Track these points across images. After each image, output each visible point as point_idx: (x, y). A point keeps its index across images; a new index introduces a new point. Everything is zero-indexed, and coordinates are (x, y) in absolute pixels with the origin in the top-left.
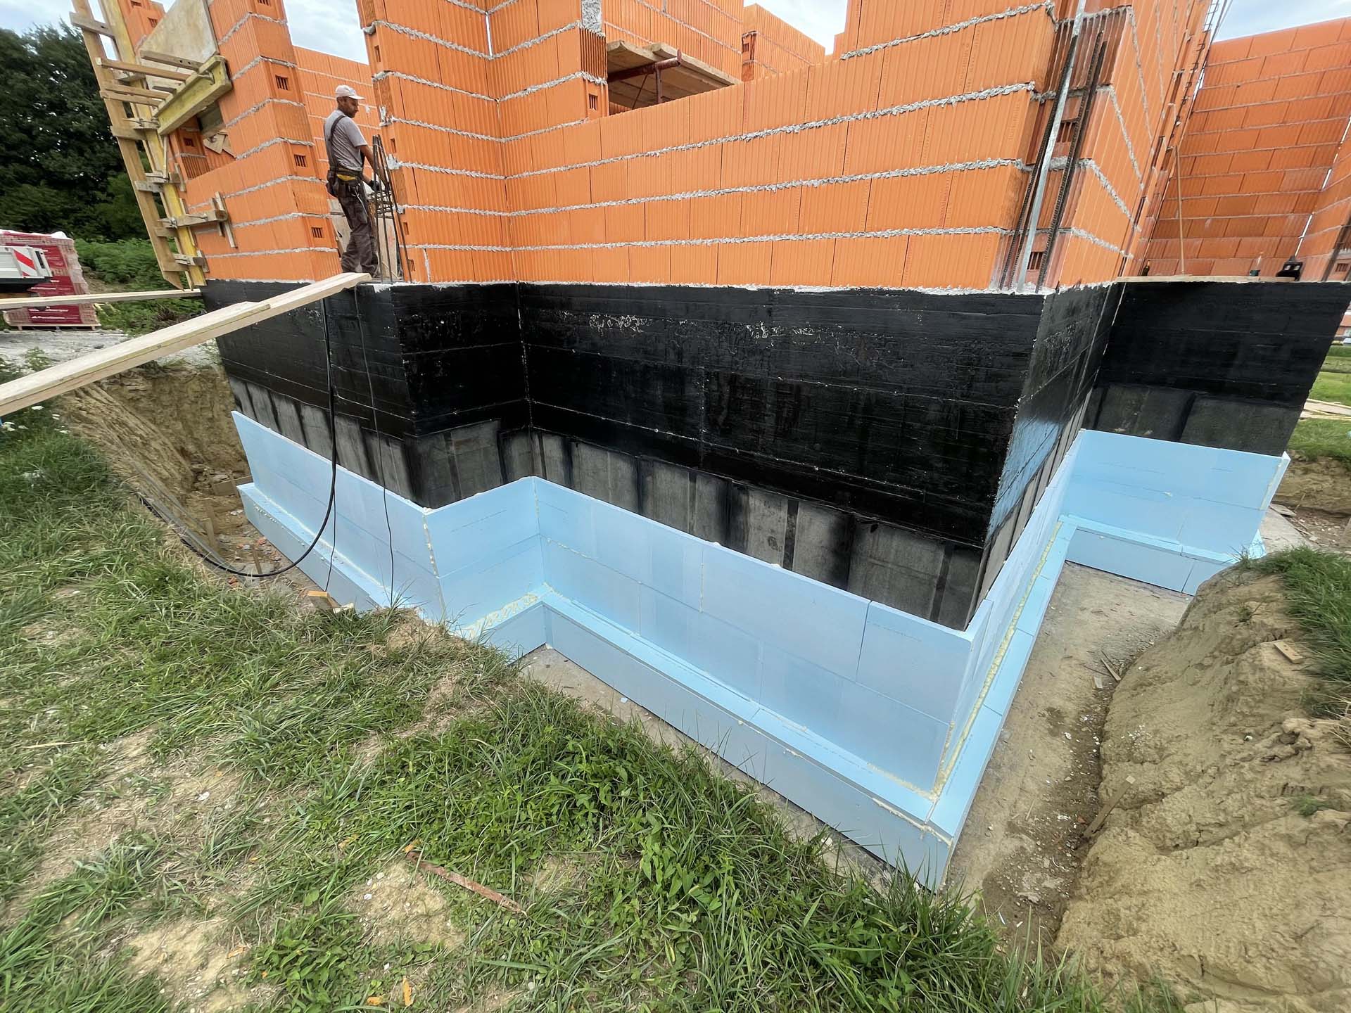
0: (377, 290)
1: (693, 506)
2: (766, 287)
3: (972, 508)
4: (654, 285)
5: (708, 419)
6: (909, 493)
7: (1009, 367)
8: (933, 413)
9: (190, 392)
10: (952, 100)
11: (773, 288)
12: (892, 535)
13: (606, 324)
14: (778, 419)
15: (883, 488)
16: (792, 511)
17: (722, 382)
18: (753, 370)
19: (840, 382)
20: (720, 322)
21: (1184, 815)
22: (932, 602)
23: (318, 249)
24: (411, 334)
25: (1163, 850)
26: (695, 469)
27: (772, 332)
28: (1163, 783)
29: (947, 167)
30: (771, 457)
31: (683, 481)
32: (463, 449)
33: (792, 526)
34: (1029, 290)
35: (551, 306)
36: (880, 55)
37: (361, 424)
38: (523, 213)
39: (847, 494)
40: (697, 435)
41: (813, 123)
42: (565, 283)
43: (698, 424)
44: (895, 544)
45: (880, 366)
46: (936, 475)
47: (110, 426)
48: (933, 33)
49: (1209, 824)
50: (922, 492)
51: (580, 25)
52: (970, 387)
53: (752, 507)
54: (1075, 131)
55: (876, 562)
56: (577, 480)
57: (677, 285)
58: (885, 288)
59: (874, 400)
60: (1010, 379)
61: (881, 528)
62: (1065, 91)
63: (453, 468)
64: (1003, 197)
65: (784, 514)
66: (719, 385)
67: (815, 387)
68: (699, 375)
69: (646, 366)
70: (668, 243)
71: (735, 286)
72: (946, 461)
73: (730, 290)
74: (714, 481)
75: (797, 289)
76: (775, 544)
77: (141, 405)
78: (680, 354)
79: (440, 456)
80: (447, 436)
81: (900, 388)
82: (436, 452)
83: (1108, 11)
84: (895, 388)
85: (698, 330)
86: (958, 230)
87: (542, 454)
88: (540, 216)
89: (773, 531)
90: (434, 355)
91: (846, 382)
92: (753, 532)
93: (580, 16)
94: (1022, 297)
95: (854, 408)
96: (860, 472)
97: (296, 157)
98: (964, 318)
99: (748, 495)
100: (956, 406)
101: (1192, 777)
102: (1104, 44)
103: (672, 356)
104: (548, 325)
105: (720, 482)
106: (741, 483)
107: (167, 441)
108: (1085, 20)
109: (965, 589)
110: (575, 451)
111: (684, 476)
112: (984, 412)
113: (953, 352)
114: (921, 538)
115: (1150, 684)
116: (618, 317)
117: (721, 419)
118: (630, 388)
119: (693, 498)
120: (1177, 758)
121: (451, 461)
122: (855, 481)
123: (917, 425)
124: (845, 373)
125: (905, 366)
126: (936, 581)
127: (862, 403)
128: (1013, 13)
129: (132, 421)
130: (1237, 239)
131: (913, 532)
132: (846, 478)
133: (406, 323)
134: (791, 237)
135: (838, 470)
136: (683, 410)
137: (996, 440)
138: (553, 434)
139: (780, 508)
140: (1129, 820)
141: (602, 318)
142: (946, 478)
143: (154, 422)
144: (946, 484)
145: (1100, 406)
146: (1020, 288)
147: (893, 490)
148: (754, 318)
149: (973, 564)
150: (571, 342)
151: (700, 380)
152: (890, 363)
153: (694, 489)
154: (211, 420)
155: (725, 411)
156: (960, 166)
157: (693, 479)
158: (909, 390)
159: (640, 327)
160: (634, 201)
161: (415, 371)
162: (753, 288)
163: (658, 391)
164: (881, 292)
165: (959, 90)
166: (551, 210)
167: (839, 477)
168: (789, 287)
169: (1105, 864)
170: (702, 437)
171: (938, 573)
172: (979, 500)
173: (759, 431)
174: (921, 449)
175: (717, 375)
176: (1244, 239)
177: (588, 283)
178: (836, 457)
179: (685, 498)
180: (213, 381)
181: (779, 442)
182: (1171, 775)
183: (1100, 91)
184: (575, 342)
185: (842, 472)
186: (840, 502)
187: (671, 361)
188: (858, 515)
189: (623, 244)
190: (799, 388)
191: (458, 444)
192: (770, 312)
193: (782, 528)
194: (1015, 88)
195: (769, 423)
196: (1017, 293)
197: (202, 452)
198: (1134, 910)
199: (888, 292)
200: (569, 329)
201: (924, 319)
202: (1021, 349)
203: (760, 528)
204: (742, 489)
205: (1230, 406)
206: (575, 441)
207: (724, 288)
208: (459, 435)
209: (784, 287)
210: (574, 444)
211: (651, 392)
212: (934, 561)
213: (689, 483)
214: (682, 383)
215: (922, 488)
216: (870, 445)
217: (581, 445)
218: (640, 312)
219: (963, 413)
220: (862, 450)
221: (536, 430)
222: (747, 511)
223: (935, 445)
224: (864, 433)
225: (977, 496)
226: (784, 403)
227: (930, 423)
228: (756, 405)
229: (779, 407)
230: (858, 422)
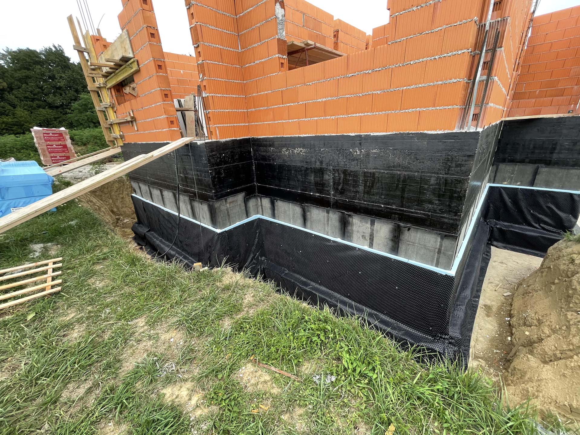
0: (198, 144)
1: (328, 224)
2: (358, 134)
3: (451, 219)
4: (310, 135)
5: (334, 188)
6: (424, 214)
7: (465, 161)
9: (115, 187)
10: (436, 57)
11: (362, 134)
12: (417, 232)
13: (289, 152)
14: (365, 186)
15: (412, 213)
16: (373, 223)
17: (340, 172)
18: (353, 167)
19: (392, 170)
20: (339, 149)
21: (553, 347)
22: (436, 259)
23: (172, 129)
24: (212, 160)
25: (545, 362)
26: (329, 208)
27: (362, 152)
28: (542, 334)
29: (435, 83)
30: (362, 202)
31: (324, 213)
32: (232, 205)
33: (372, 230)
34: (472, 130)
35: (265, 146)
36: (405, 42)
37: (190, 196)
38: (253, 110)
39: (397, 216)
40: (329, 194)
41: (377, 69)
42: (272, 137)
43: (330, 190)
44: (418, 235)
45: (409, 163)
46: (435, 206)
48: (427, 32)
49: (565, 350)
50: (430, 214)
51: (277, 37)
52: (449, 170)
53: (354, 223)
54: (489, 66)
55: (410, 243)
56: (276, 215)
57: (320, 135)
58: (410, 132)
59: (407, 177)
60: (466, 166)
61: (412, 229)
62: (484, 51)
63: (228, 212)
64: (460, 93)
65: (369, 225)
66: (339, 174)
67: (380, 173)
68: (330, 170)
69: (307, 168)
70: (316, 118)
71: (345, 134)
72: (439, 200)
73: (343, 136)
74: (337, 213)
75: (372, 134)
76: (365, 238)
78: (321, 162)
79: (223, 208)
80: (226, 200)
81: (418, 172)
82: (222, 207)
83: (499, 19)
84: (416, 172)
85: (329, 152)
86: (441, 108)
87: (262, 205)
88: (260, 110)
89: (364, 233)
90: (221, 168)
91: (394, 170)
92: (355, 233)
93: (277, 34)
94: (470, 133)
95: (398, 181)
96: (402, 207)
97: (165, 94)
98: (445, 142)
99: (352, 218)
100: (443, 178)
101: (554, 331)
102: (499, 32)
103: (318, 163)
104: (264, 154)
105: (340, 214)
106: (349, 213)
107: (106, 207)
108: (490, 23)
109: (450, 253)
110: (276, 203)
111: (323, 211)
112: (455, 180)
113: (441, 156)
114: (430, 233)
115: (530, 293)
116: (295, 149)
117: (340, 187)
118: (300, 177)
119: (328, 220)
120: (547, 324)
121: (227, 210)
122: (400, 210)
123: (426, 186)
124: (394, 167)
125: (419, 163)
126: (437, 250)
127: (402, 178)
128: (461, 23)
130: (552, 98)
131: (426, 230)
132: (396, 209)
133: (210, 156)
134: (369, 114)
135: (392, 206)
136: (323, 185)
137: (461, 191)
138: (266, 197)
139: (367, 223)
140: (527, 351)
141: (287, 149)
142: (440, 208)
143: (102, 200)
144: (440, 210)
145: (496, 173)
146: (469, 129)
147: (417, 213)
148: (353, 146)
149: (453, 242)
150: (274, 160)
151: (330, 172)
152: (414, 162)
153: (328, 217)
154: (123, 198)
155: (342, 184)
156: (440, 82)
157: (328, 212)
158: (422, 172)
159: (304, 152)
160: (301, 103)
161: (214, 175)
162: (353, 134)
163: (312, 178)
164: (408, 134)
165: (439, 53)
166: (265, 108)
167: (393, 209)
168: (368, 134)
169: (519, 370)
170: (332, 196)
171: (438, 246)
172: (455, 216)
173: (357, 192)
174: (428, 195)
175: (338, 170)
176: (555, 98)
177: (281, 136)
178: (392, 201)
179: (324, 221)
180: (123, 182)
181: (366, 196)
182: (545, 331)
183: (498, 50)
184: (276, 160)
185: (394, 207)
186: (394, 219)
187: (318, 165)
188: (402, 224)
189: (296, 120)
190: (374, 173)
191: (230, 203)
192: (360, 144)
193: (368, 231)
194: (463, 52)
195: (361, 188)
196: (467, 131)
197: (119, 211)
198: (535, 388)
199: (412, 134)
200: (273, 155)
201: (428, 143)
202: (471, 154)
203: (358, 232)
204: (349, 216)
205: (555, 170)
206: (276, 199)
207: (340, 135)
208: (230, 199)
209: (366, 134)
210: (275, 201)
211: (309, 178)
212: (436, 242)
213: (326, 214)
214: (323, 174)
215: (429, 212)
216: (406, 195)
217: (278, 201)
218: (304, 146)
219: (446, 180)
220: (403, 197)
221: (259, 196)
222: (352, 225)
223: (434, 194)
224: (403, 190)
225: (454, 214)
226: (367, 180)
227: (432, 185)
228: (356, 182)
229: (365, 182)
230: (400, 186)
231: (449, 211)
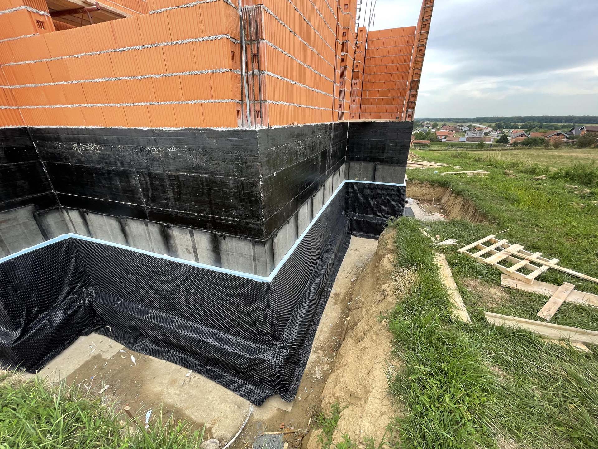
1: (150, 239)
2: (150, 128)
3: (256, 224)
4: (99, 127)
5: (144, 195)
6: (233, 221)
7: (253, 162)
8: (231, 184)
10: (200, 40)
11: (154, 128)
12: (232, 240)
13: (81, 148)
14: (174, 191)
15: (223, 220)
16: (192, 235)
17: (145, 176)
18: (156, 169)
19: (193, 173)
20: (135, 146)
21: (362, 328)
22: (253, 266)
26: (146, 220)
27: (159, 151)
28: (361, 316)
29: (207, 71)
30: (176, 210)
31: (143, 226)
33: (194, 242)
34: (253, 128)
35: (49, 139)
36: (165, 14)
38: (18, 86)
39: (211, 224)
40: (142, 203)
41: (147, 46)
42: (53, 127)
43: (141, 198)
44: (234, 244)
45: (207, 165)
46: (240, 212)
48: (184, 6)
50: (238, 220)
52: (241, 171)
53: (175, 235)
55: (229, 253)
56: (93, 232)
57: (110, 127)
59: (208, 180)
60: (254, 167)
61: (227, 238)
65: (189, 237)
66: (144, 178)
67: (183, 176)
68: (134, 173)
69: (109, 170)
70: (99, 105)
71: (137, 128)
72: (242, 205)
73: (135, 130)
74: (156, 225)
75: (163, 129)
76: (190, 252)
78: (122, 163)
81: (217, 174)
84: (215, 174)
85: (127, 150)
86: (219, 101)
87: (71, 221)
88: (28, 88)
89: (187, 246)
91: (195, 173)
92: (179, 247)
94: (249, 131)
95: (203, 185)
96: (213, 214)
98: (231, 141)
99: (171, 229)
100: (239, 180)
103: (119, 164)
104: (50, 150)
105: (159, 225)
106: (167, 224)
109: (263, 259)
110: (88, 217)
111: (142, 224)
112: (249, 183)
113: (232, 156)
114: (242, 239)
116: (87, 145)
117: (150, 194)
118: (104, 182)
119: (149, 234)
120: (365, 305)
122: (212, 218)
123: (228, 190)
124: (194, 168)
125: (216, 164)
126: (252, 257)
127: (205, 182)
131: (239, 238)
132: (208, 217)
134: (154, 103)
135: (203, 213)
136: (132, 191)
137: (256, 194)
138: (74, 210)
139: (186, 234)
140: (350, 334)
141: (78, 145)
142: (244, 213)
144: (245, 215)
146: (248, 127)
147: (227, 220)
148: (149, 143)
149: (263, 248)
150: (67, 159)
151: (135, 176)
152: (210, 163)
153: (148, 230)
155: (151, 190)
156: (211, 71)
157: (147, 225)
158: (220, 175)
159: (100, 150)
160: (75, 82)
162: (145, 129)
163: (118, 182)
165: (201, 35)
166: (33, 85)
167: (205, 217)
168: (160, 128)
169: (341, 354)
170: (145, 204)
171: (252, 254)
172: (258, 221)
173: (167, 199)
174: (231, 201)
175: (142, 173)
177: (65, 127)
178: (202, 208)
179: (146, 235)
181: (177, 203)
182: (363, 312)
183: (261, 41)
184: (69, 159)
185: (206, 215)
186: (210, 228)
187: (119, 167)
188: (217, 233)
189: (77, 105)
190: (178, 177)
192: (155, 140)
193: (190, 243)
194: (221, 37)
195: (170, 194)
196: (248, 129)
198: (342, 373)
199: (200, 130)
200: (63, 152)
201: (217, 141)
202: (255, 154)
203: (181, 245)
204: (168, 227)
206: (85, 212)
207: (132, 129)
209: (158, 128)
210: (85, 213)
211: (115, 183)
212: (249, 249)
213: (145, 227)
214: (128, 177)
215: (237, 218)
216: (213, 201)
217: (89, 214)
218: (96, 142)
219: (242, 183)
220: (211, 203)
221: (64, 208)
222: (174, 238)
223: (236, 198)
224: (209, 195)
225: (257, 219)
226: (174, 184)
227: (232, 189)
228: (163, 186)
229: (172, 186)
230: (206, 191)
231: (253, 216)
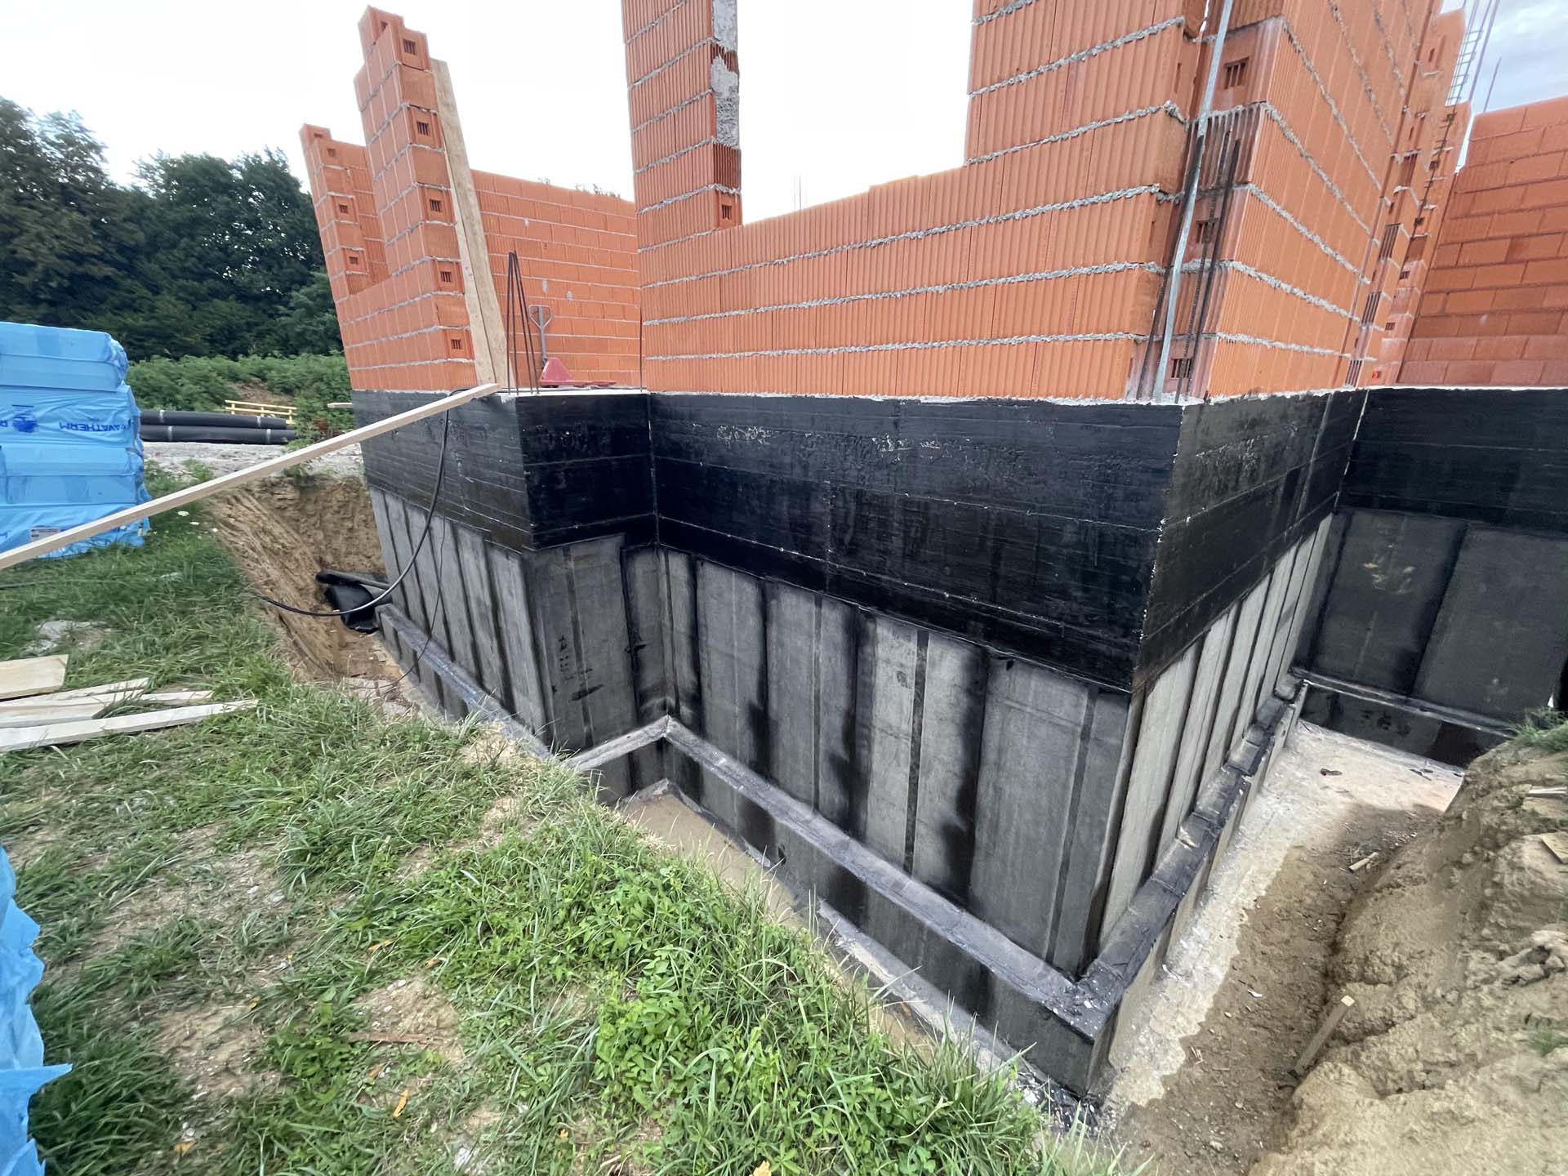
0: (503, 401)
1: (818, 634)
2: (892, 397)
3: (1116, 645)
4: (780, 395)
5: (834, 539)
6: (1047, 625)
7: (1149, 484)
8: (1069, 535)
9: (334, 502)
10: (1075, 204)
11: (899, 398)
12: (1030, 673)
13: (733, 438)
14: (906, 537)
15: (1018, 619)
16: (922, 643)
17: (848, 498)
18: (879, 485)
19: (969, 499)
20: (846, 434)
21: (1411, 1050)
22: (1076, 754)
23: (455, 360)
24: (534, 444)
25: (1383, 1095)
26: (821, 593)
27: (898, 445)
29: (1072, 272)
30: (899, 581)
31: (809, 605)
32: (582, 565)
33: (922, 659)
34: (1167, 400)
35: (679, 417)
36: (1000, 161)
37: (485, 536)
39: (981, 625)
40: (822, 555)
41: (936, 229)
42: (695, 393)
43: (824, 543)
44: (1033, 684)
45: (1012, 483)
46: (1075, 606)
47: (256, 534)
48: (1052, 138)
49: (1437, 1064)
50: (1061, 625)
51: (714, 140)
52: (1108, 506)
53: (880, 637)
54: (1210, 233)
55: (1014, 705)
56: (700, 601)
57: (803, 395)
58: (1014, 398)
59: (1005, 520)
60: (1151, 498)
61: (1017, 666)
62: (1194, 192)
63: (571, 584)
64: (1131, 303)
65: (913, 646)
66: (845, 502)
67: (940, 504)
68: (825, 490)
69: (772, 481)
70: (794, 352)
71: (861, 397)
72: (1086, 590)
73: (855, 401)
74: (840, 606)
75: (923, 400)
76: (904, 680)
77: (288, 514)
78: (805, 467)
79: (557, 570)
80: (566, 551)
81: (1033, 508)
82: (552, 568)
83: (1240, 108)
84: (1027, 507)
85: (824, 442)
86: (1088, 337)
87: (668, 573)
89: (902, 665)
90: (557, 466)
91: (975, 500)
92: (881, 664)
94: (1160, 408)
95: (985, 529)
96: (994, 602)
97: (441, 273)
98: (1099, 430)
99: (875, 622)
100: (1093, 527)
101: (1428, 1003)
102: (1237, 143)
103: (798, 470)
104: (673, 437)
105: (847, 609)
106: (868, 609)
108: (1210, 120)
109: (1113, 741)
110: (701, 571)
111: (808, 599)
112: (1126, 536)
113: (1089, 467)
114: (1062, 678)
115: (1399, 886)
116: (745, 429)
117: (847, 538)
118: (755, 503)
119: (818, 625)
120: (1415, 980)
121: (569, 577)
122: (989, 610)
123: (1053, 549)
124: (975, 490)
125: (1037, 483)
126: (1079, 730)
127: (994, 523)
128: (1132, 117)
129: (277, 530)
131: (1053, 671)
132: (978, 607)
133: (529, 434)
134: (916, 345)
135: (969, 596)
136: (808, 528)
137: (1139, 568)
138: (679, 552)
139: (909, 639)
140: (1349, 1057)
141: (729, 429)
142: (1086, 609)
144: (1086, 617)
145: (1344, 535)
146: (1158, 400)
147: (1029, 621)
148: (879, 429)
149: (1120, 711)
150: (699, 454)
151: (825, 496)
152: (1022, 479)
153: (819, 615)
154: (351, 530)
155: (852, 529)
156: (1085, 270)
157: (819, 604)
158: (1042, 510)
159: (767, 439)
160: (762, 310)
161: (536, 482)
162: (880, 399)
163: (783, 507)
164: (1010, 403)
165: (1081, 193)
167: (971, 605)
168: (915, 398)
169: (1311, 1108)
170: (830, 560)
171: (1082, 719)
172: (1124, 637)
173: (886, 552)
174: (1057, 575)
175: (843, 490)
177: (716, 393)
178: (969, 583)
179: (811, 625)
180: (357, 491)
181: (907, 565)
182: (1405, 1000)
183: (1238, 190)
184: (702, 454)
185: (974, 601)
186: (974, 634)
187: (797, 475)
188: (992, 649)
189: (751, 353)
190: (927, 505)
191: (577, 559)
192: (896, 424)
193: (912, 662)
194: (1137, 191)
195: (896, 543)
196: (1153, 403)
197: (339, 563)
199: (1018, 403)
200: (697, 441)
201: (1055, 430)
202: (1162, 465)
203: (888, 662)
204: (869, 616)
206: (700, 559)
207: (849, 399)
208: (579, 549)
209: (910, 397)
210: (699, 563)
211: (777, 507)
212: (1077, 706)
213: (814, 609)
214: (808, 499)
215: (1060, 619)
216: (1002, 570)
217: (706, 565)
218: (765, 422)
219: (1101, 535)
220: (995, 576)
221: (662, 547)
222: (874, 642)
223: (1073, 572)
224: (997, 557)
225: (1122, 631)
226: (912, 521)
227: (1067, 546)
228: (883, 523)
229: (906, 525)
230: (990, 544)
231: (1111, 622)
